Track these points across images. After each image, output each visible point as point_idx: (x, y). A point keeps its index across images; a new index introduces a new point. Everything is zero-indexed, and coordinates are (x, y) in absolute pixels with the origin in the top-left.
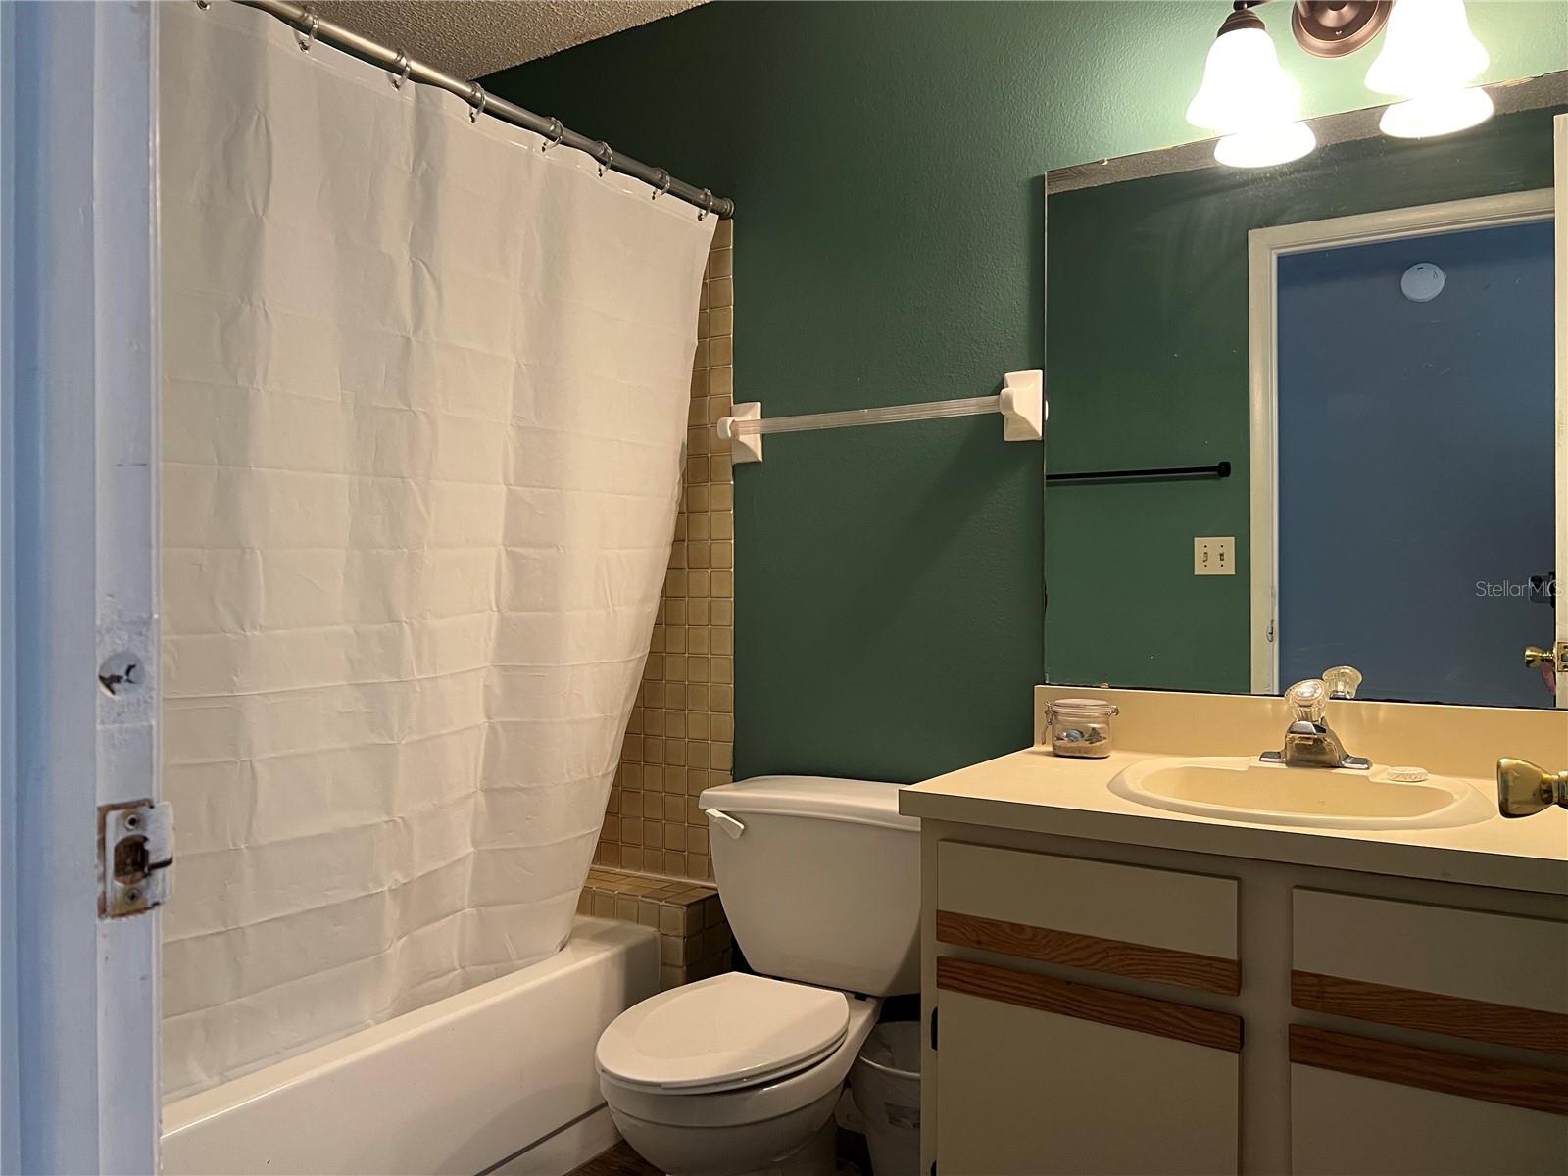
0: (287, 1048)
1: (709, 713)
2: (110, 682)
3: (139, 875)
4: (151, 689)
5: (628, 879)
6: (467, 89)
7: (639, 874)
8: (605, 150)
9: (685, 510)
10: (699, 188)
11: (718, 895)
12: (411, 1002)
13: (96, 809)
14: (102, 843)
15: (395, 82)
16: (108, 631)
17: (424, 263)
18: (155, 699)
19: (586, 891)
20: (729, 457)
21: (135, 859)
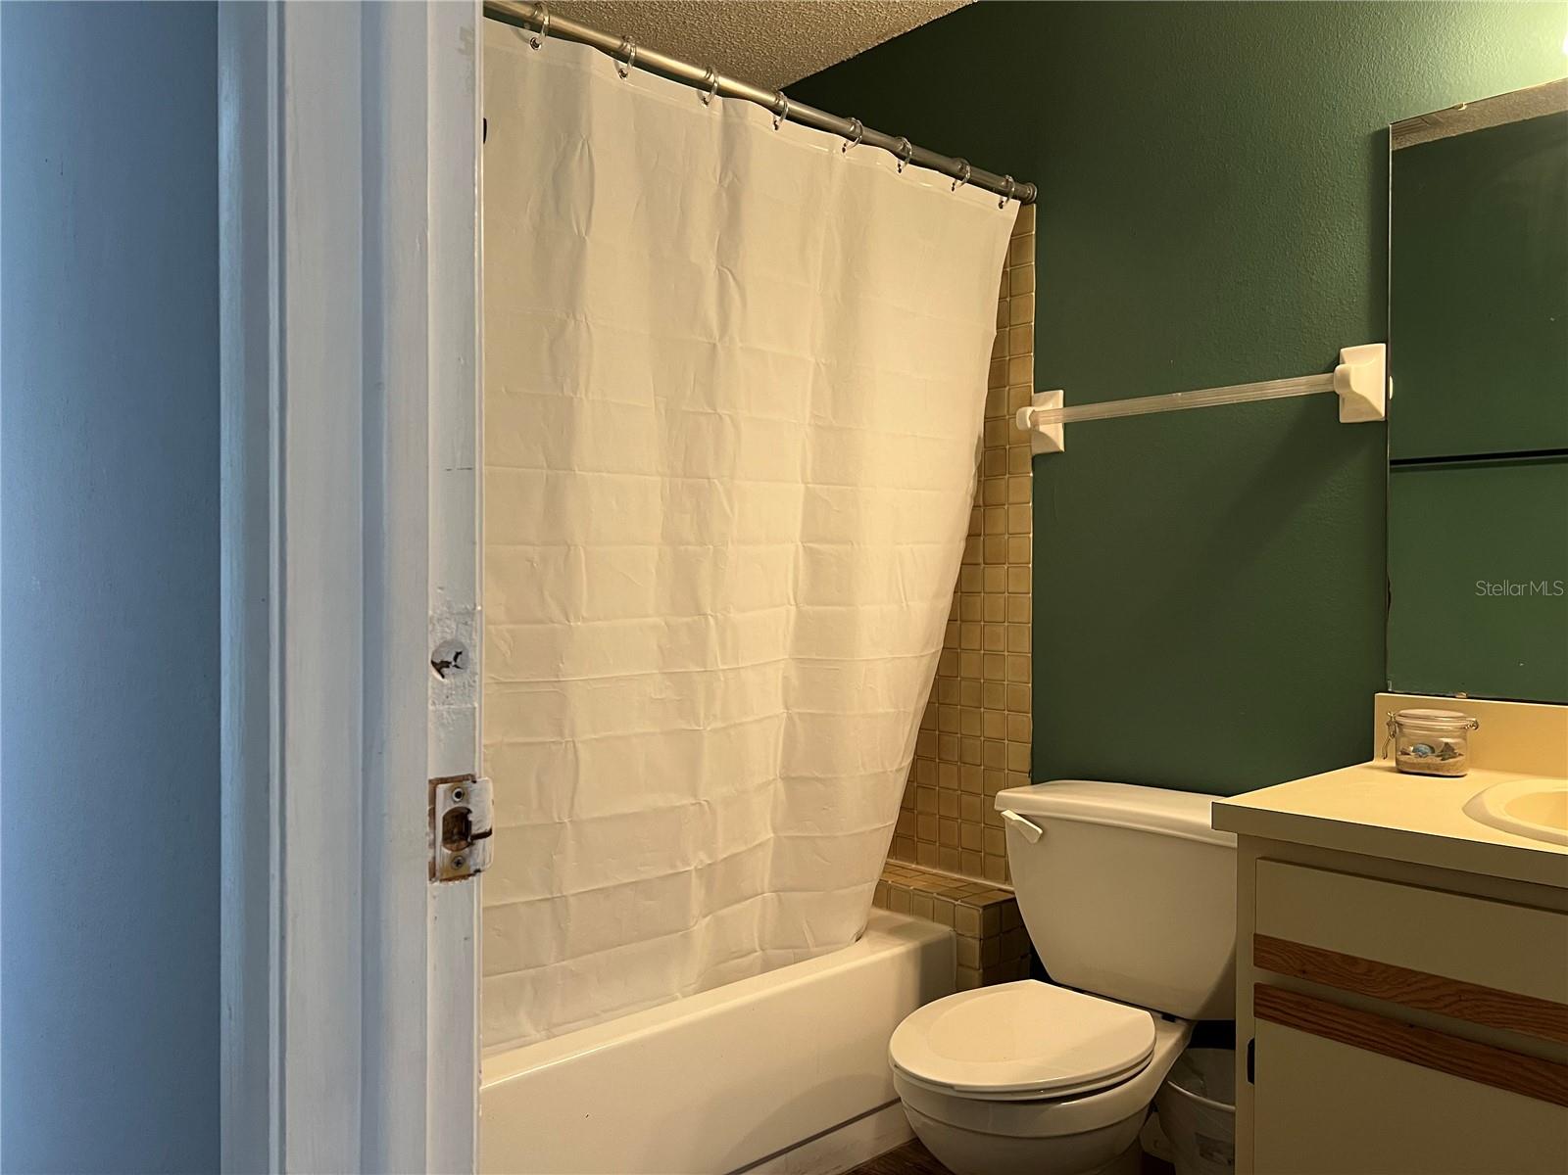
0: (604, 1011)
1: (1006, 712)
2: (440, 666)
3: (463, 843)
4: (475, 674)
5: (921, 876)
6: (771, 99)
7: (934, 871)
8: (905, 146)
9: (981, 503)
10: (1000, 175)
11: (1015, 899)
12: (714, 979)
13: (427, 782)
14: (433, 813)
15: (704, 99)
16: (439, 620)
17: (728, 269)
18: (478, 683)
19: (881, 884)
20: (1028, 449)
21: (460, 829)
